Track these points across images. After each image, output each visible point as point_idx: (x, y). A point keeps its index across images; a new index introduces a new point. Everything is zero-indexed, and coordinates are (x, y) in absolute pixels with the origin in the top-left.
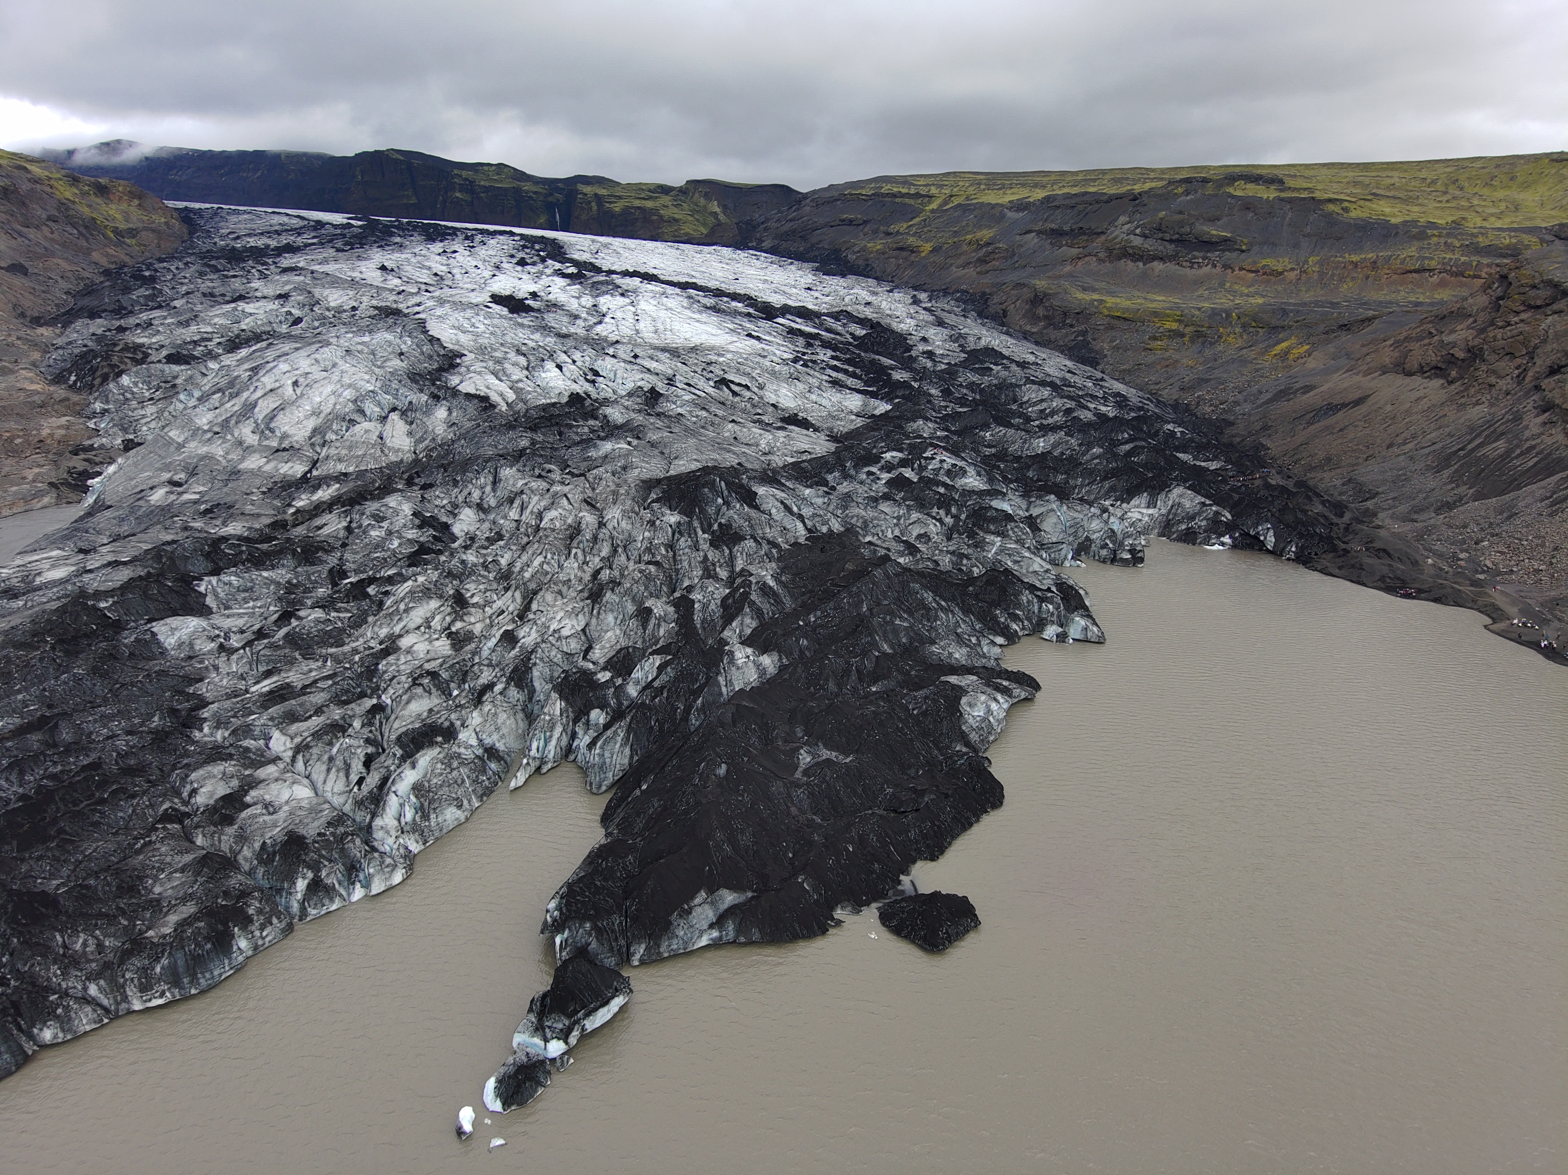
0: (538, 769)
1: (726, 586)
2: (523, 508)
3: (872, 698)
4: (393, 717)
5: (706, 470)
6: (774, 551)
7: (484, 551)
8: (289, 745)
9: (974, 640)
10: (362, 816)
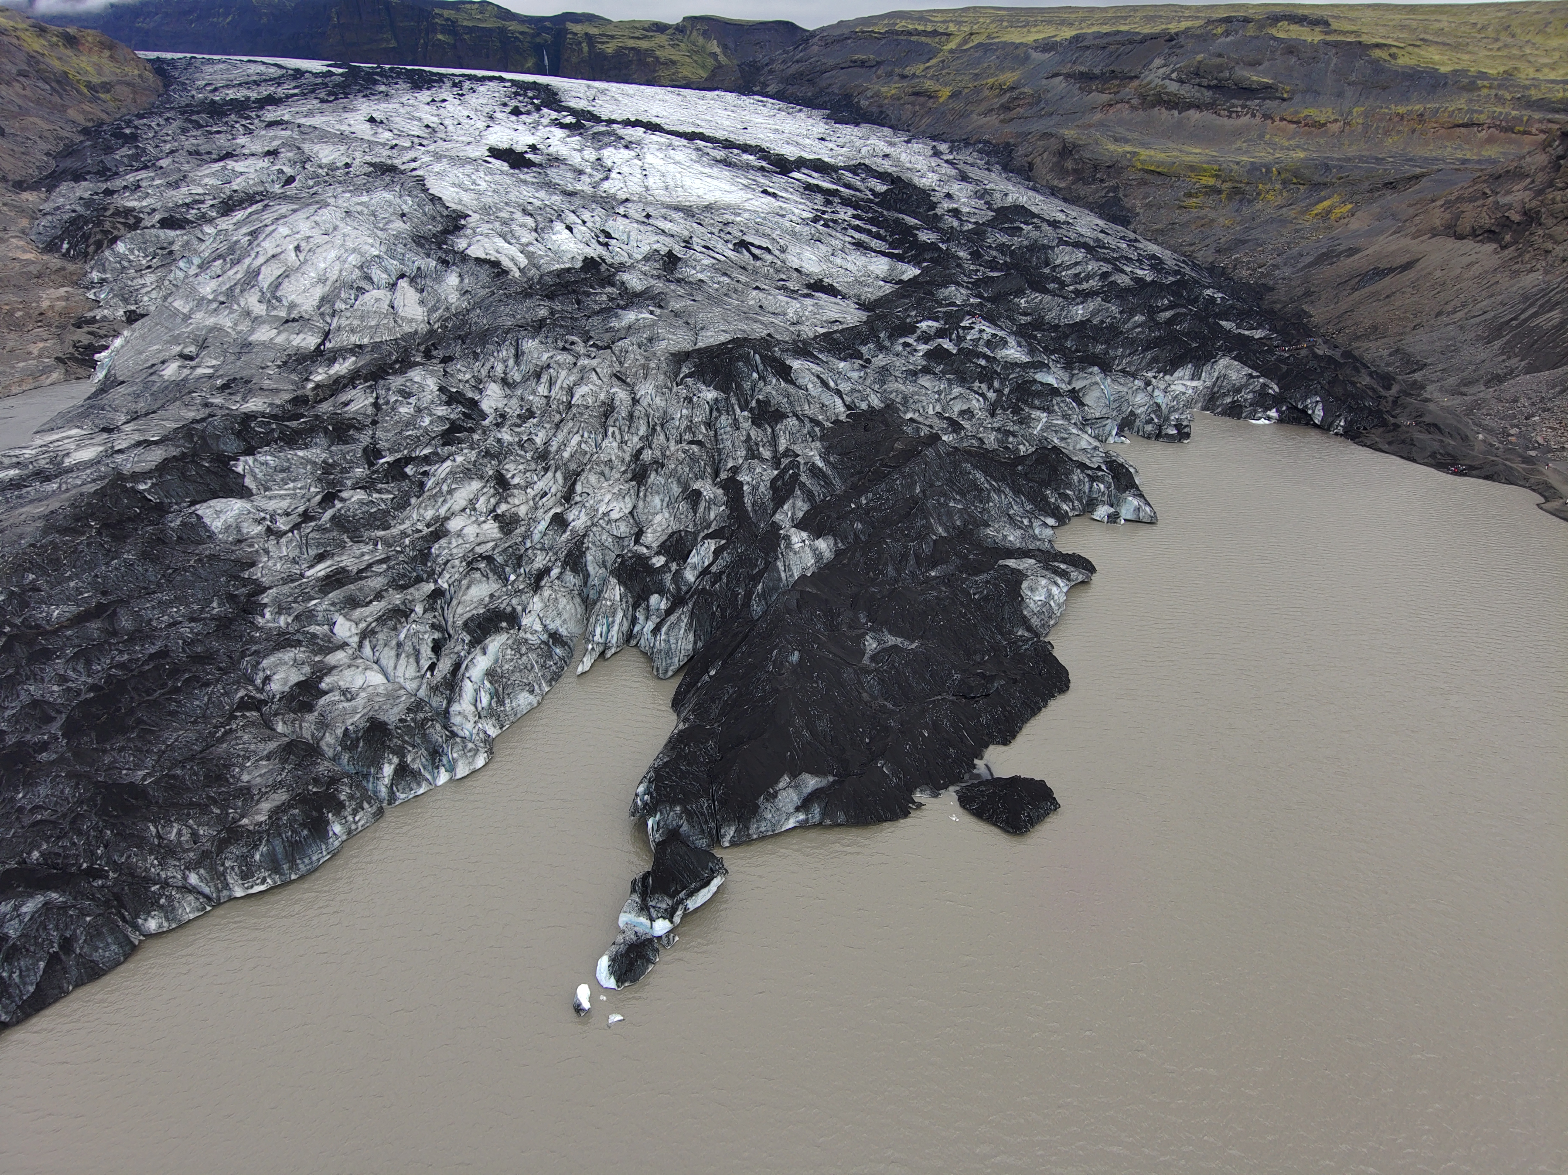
0: (602, 654)
1: (772, 467)
2: (551, 383)
3: (933, 583)
4: (454, 602)
5: (739, 343)
6: (817, 429)
7: (517, 430)
8: (354, 631)
9: (1026, 522)
10: (439, 702)
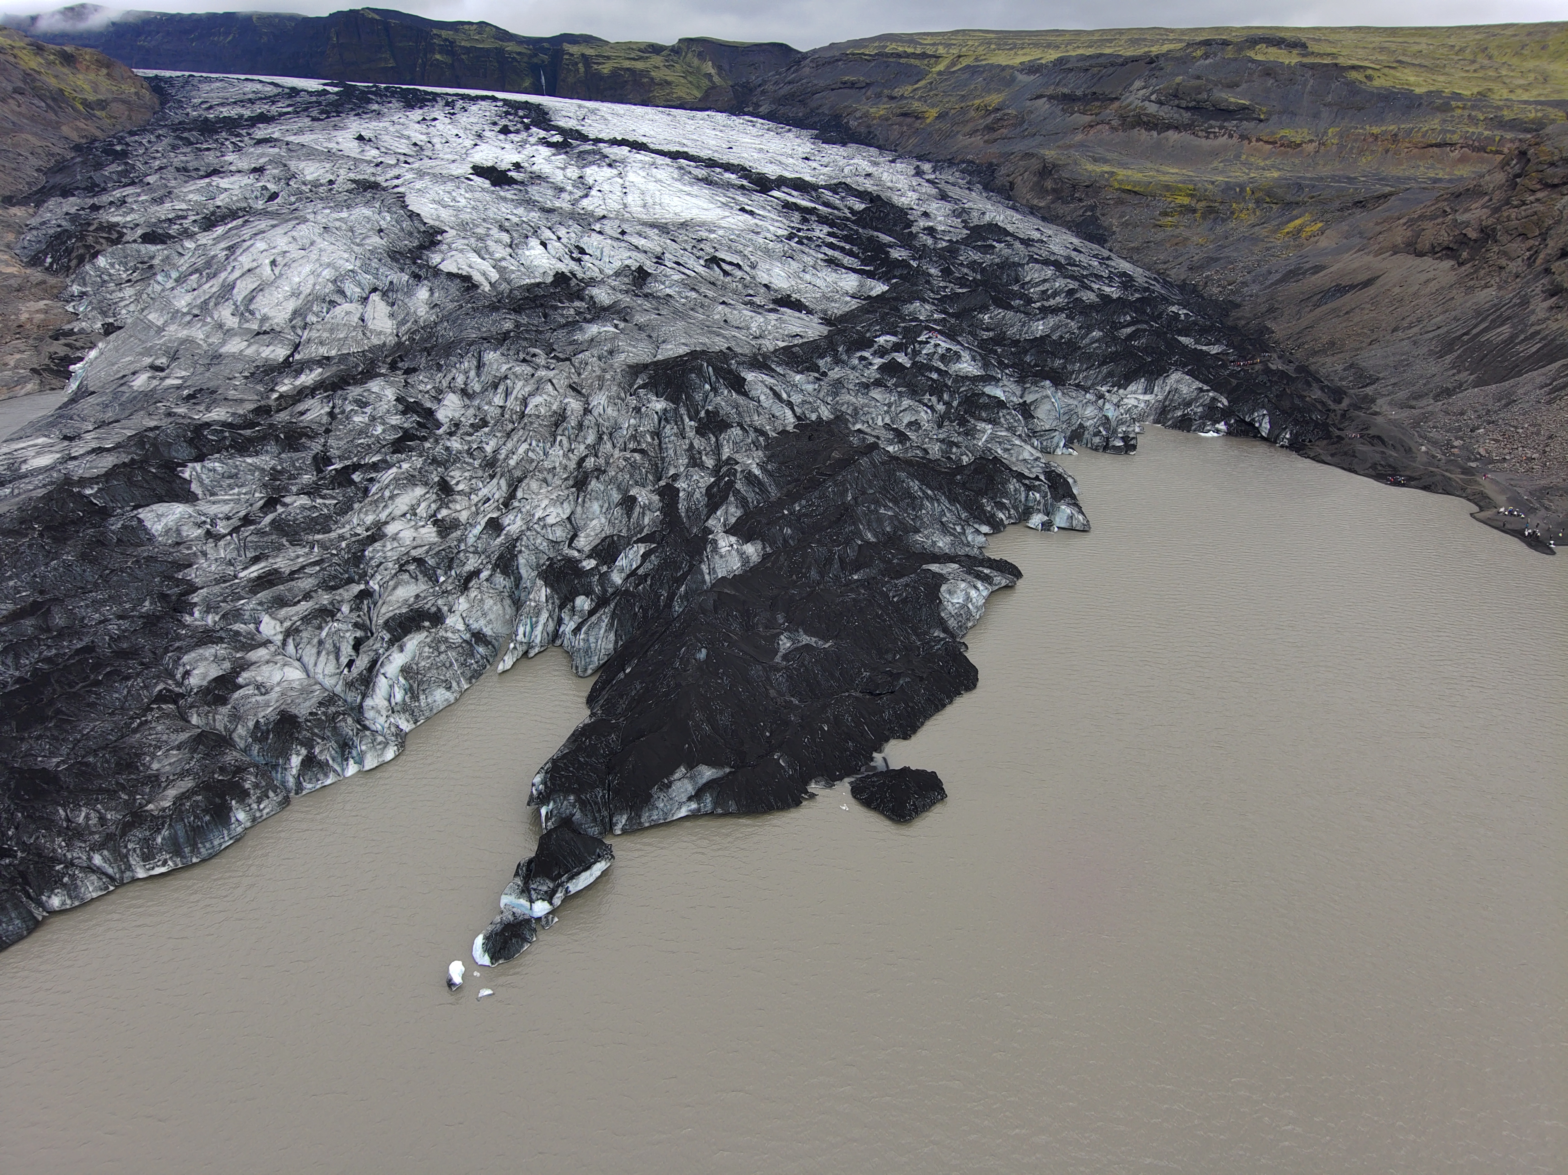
0: (526, 653)
1: (711, 475)
2: (507, 394)
3: (854, 586)
4: (380, 602)
5: (694, 355)
6: (761, 439)
7: (468, 438)
8: (279, 629)
9: (958, 529)
10: (353, 697)
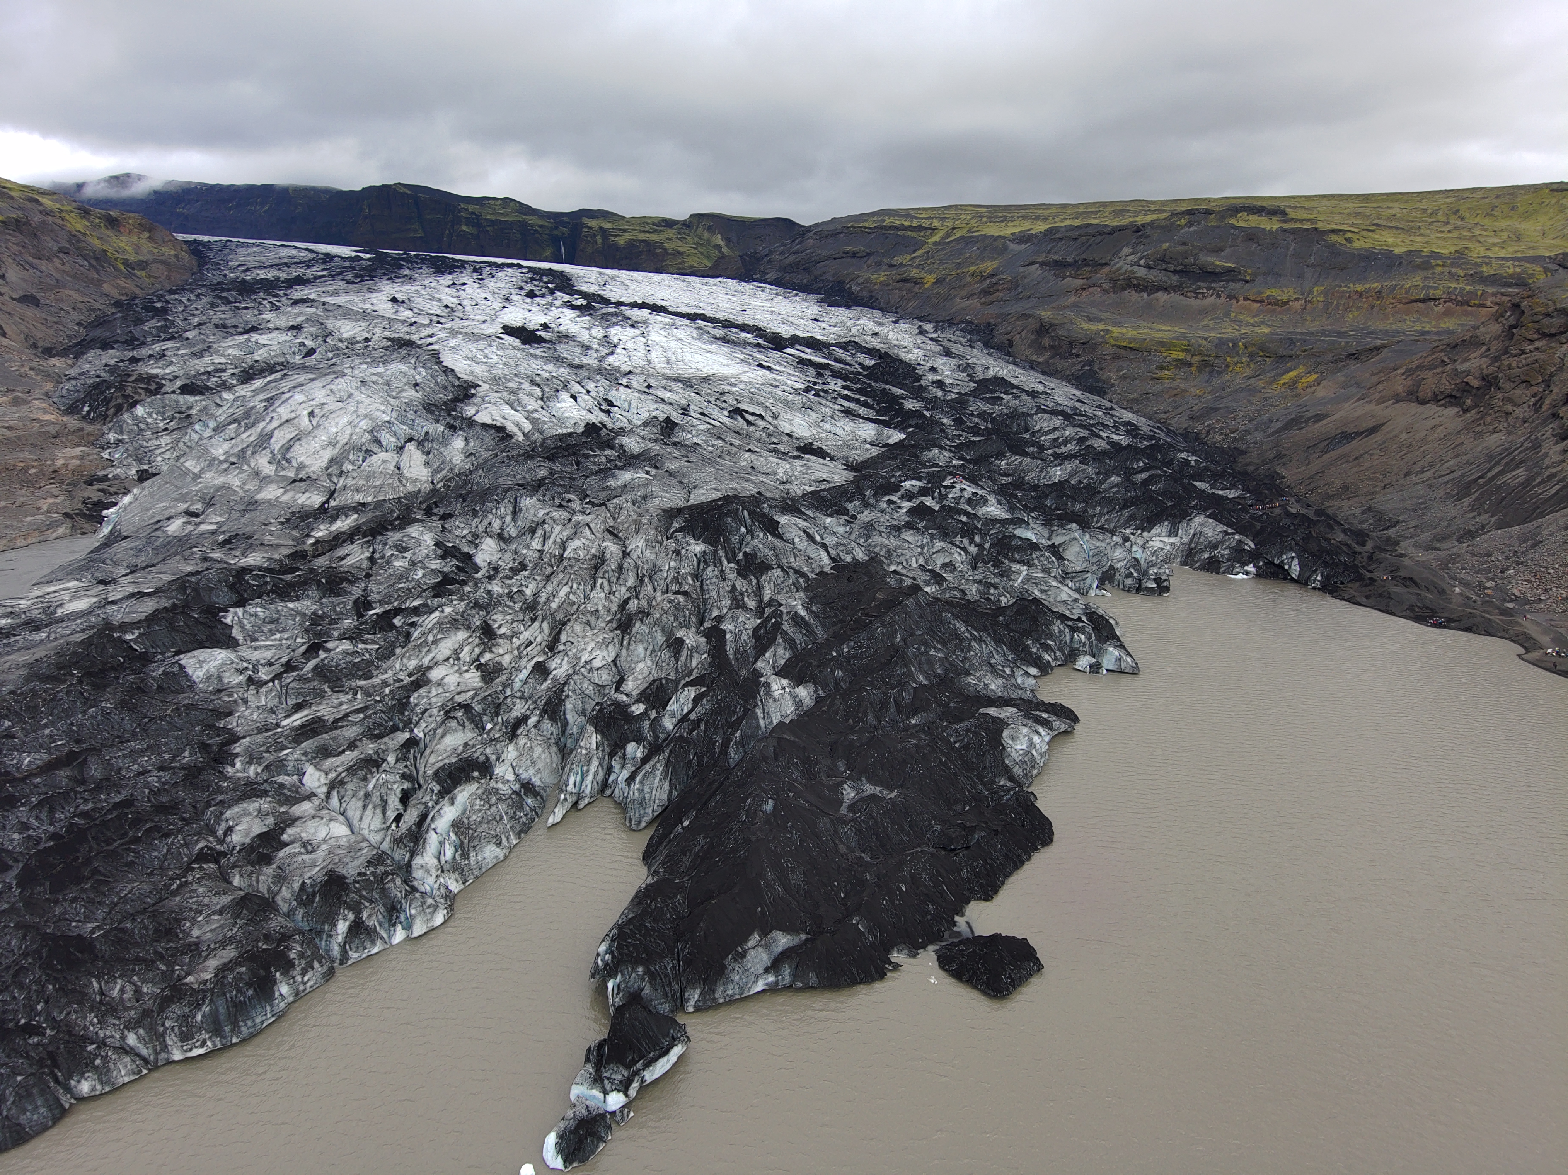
0: (575, 804)
1: (755, 617)
2: (545, 538)
3: (913, 731)
4: (428, 751)
5: (727, 500)
6: (801, 580)
7: (509, 582)
8: (323, 781)
9: (1008, 671)
10: (401, 855)
